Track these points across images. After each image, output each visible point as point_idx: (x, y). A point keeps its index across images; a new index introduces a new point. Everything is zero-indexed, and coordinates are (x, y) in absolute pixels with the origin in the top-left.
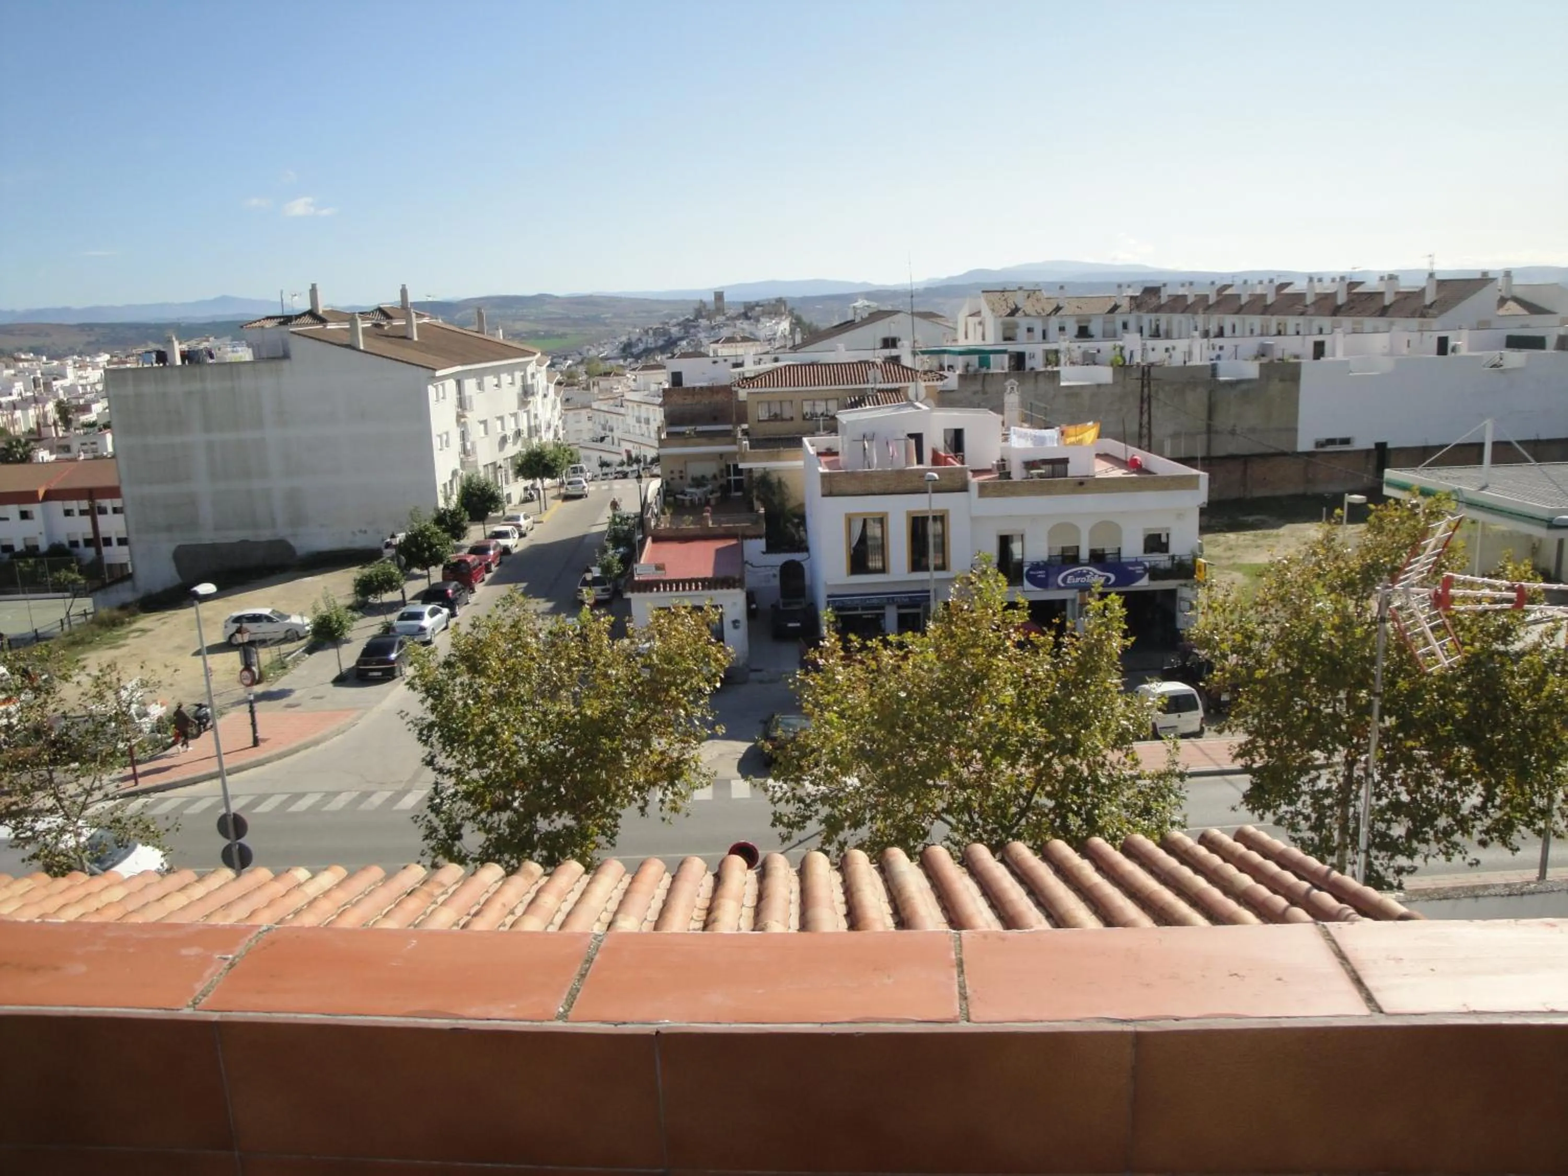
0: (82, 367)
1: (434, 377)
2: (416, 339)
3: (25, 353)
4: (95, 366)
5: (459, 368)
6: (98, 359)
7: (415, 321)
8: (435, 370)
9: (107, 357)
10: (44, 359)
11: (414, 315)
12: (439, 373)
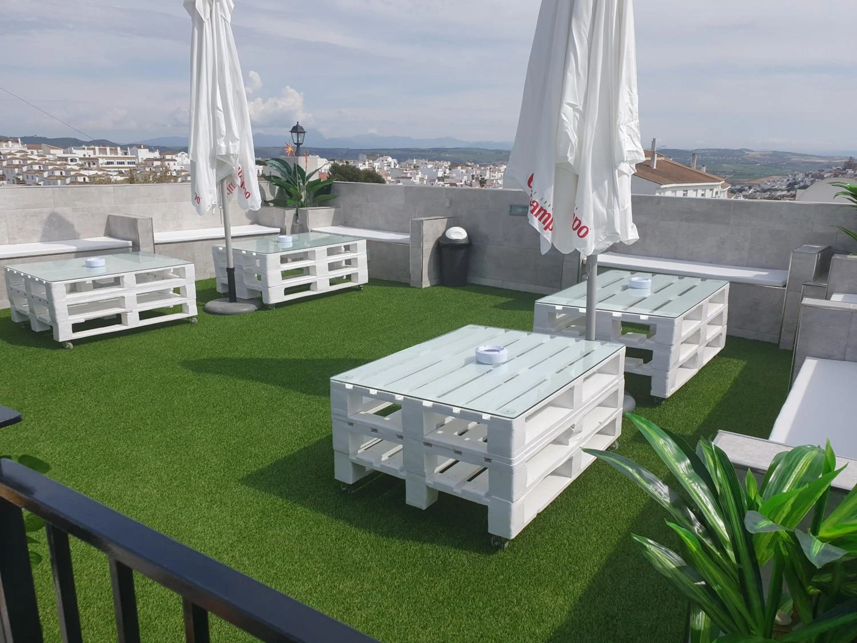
0: (494, 172)
1: (660, 188)
2: (655, 168)
3: (471, 162)
4: (499, 171)
5: (675, 185)
6: (501, 168)
7: (656, 159)
8: (661, 185)
9: (505, 167)
10: (478, 166)
11: (656, 155)
12: (662, 187)
